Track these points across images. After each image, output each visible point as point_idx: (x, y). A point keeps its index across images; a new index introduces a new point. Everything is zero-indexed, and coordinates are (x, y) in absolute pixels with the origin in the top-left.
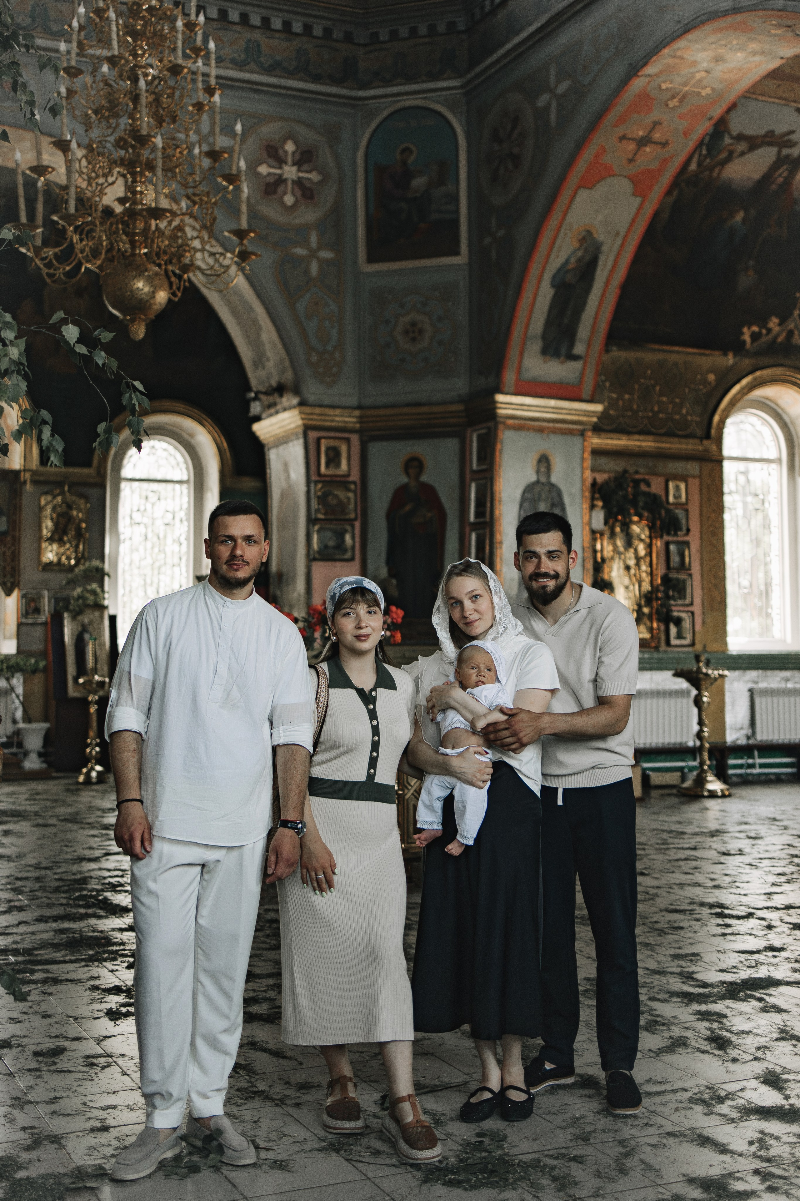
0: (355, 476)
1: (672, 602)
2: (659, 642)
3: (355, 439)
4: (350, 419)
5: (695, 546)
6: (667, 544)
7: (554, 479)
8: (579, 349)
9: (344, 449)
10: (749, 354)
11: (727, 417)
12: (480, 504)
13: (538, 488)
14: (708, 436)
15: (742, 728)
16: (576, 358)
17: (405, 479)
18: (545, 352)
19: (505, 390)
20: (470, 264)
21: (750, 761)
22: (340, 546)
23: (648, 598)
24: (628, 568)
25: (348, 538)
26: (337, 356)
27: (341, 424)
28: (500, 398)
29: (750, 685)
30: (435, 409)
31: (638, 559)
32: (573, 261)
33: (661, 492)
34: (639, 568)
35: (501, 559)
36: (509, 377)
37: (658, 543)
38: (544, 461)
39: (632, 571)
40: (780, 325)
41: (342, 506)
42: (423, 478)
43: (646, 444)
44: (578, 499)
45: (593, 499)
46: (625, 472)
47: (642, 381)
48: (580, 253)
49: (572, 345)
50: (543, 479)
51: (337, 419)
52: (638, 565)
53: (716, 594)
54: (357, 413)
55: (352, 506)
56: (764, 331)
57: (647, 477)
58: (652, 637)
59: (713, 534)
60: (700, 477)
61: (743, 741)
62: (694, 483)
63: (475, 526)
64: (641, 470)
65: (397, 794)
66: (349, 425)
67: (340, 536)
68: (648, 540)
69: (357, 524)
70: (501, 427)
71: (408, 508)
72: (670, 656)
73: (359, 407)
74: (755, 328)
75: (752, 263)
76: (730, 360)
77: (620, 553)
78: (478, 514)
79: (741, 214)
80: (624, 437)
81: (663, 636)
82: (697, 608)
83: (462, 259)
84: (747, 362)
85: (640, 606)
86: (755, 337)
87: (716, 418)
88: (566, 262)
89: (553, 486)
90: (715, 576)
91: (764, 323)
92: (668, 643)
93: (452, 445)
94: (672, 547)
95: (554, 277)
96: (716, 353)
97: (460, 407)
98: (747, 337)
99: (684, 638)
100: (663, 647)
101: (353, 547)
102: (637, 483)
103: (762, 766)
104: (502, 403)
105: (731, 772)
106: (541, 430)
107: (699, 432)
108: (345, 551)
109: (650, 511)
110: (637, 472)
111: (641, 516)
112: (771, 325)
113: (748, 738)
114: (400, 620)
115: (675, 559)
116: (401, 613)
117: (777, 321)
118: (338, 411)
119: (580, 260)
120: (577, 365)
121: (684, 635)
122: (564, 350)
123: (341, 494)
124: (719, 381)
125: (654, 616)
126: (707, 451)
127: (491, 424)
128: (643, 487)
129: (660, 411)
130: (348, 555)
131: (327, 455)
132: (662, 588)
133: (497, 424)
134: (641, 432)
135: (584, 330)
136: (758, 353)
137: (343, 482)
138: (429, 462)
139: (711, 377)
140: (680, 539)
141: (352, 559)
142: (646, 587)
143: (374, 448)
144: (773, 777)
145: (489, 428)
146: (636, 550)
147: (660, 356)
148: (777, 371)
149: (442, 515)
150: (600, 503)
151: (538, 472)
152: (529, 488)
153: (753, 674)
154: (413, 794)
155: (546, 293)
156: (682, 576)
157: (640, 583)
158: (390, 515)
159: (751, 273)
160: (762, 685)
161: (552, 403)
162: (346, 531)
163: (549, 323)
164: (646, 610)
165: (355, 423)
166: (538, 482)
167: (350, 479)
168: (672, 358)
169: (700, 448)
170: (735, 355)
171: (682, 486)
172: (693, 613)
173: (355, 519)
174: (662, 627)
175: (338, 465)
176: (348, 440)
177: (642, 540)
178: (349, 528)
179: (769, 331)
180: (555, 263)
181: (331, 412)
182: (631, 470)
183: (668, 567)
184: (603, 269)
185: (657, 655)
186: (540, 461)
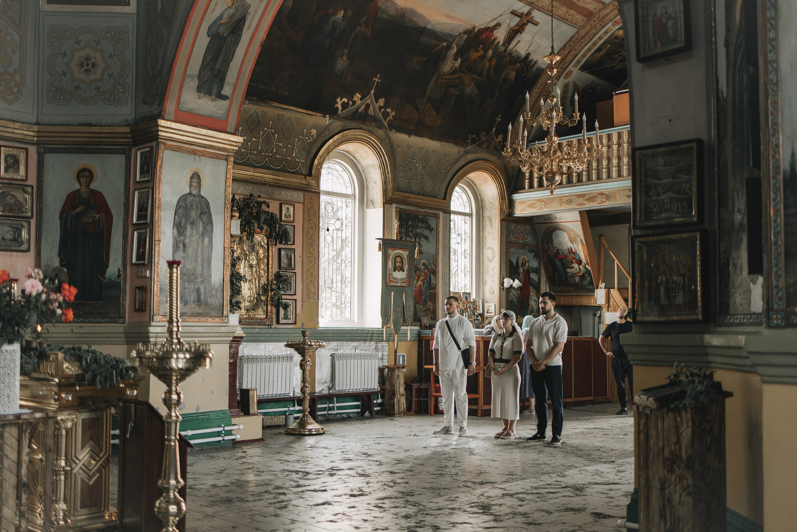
0: (32, 180)
1: (282, 292)
2: (272, 321)
3: (33, 150)
4: (30, 133)
5: (298, 253)
6: (280, 250)
7: (203, 193)
8: (227, 91)
9: (22, 157)
10: (339, 118)
11: (323, 162)
12: (142, 209)
13: (190, 199)
14: (310, 174)
15: (325, 382)
16: (224, 98)
17: (77, 186)
18: (199, 89)
19: (166, 116)
20: (138, 13)
21: (331, 405)
22: (17, 239)
23: (265, 289)
24: (251, 266)
25: (24, 233)
26: (18, 78)
27: (21, 137)
28: (161, 122)
29: (332, 352)
30: (105, 130)
31: (259, 260)
32: (226, 16)
33: (277, 213)
34: (259, 267)
35: (159, 254)
36: (170, 106)
37: (274, 250)
38: (196, 178)
39: (254, 269)
40: (361, 99)
41: (19, 206)
42: (92, 186)
43: (268, 176)
44: (222, 210)
45: (232, 211)
46: (251, 195)
47: (266, 129)
48: (232, 11)
49: (221, 87)
50: (195, 192)
51: (16, 131)
52: (258, 264)
53: (311, 287)
54: (36, 128)
55: (28, 206)
56: (351, 102)
57: (267, 201)
58: (267, 317)
59: (311, 245)
60: (303, 203)
61: (326, 392)
62: (299, 207)
63: (137, 226)
64: (263, 195)
65: (64, 470)
66: (27, 138)
67: (18, 231)
68: (266, 246)
69: (33, 222)
70: (162, 147)
71: (79, 210)
72: (279, 331)
73: (37, 124)
74: (345, 100)
75: (346, 51)
76: (327, 121)
77: (246, 255)
78: (139, 217)
79: (342, 13)
80: (252, 169)
81: (274, 317)
82: (298, 297)
83: (132, 8)
84: (338, 124)
85: (259, 294)
86: (345, 106)
87: (316, 162)
88: (221, 16)
89: (203, 197)
90: (312, 274)
91: (351, 98)
92: (278, 322)
93: (118, 160)
94: (283, 253)
95: (210, 28)
96: (318, 114)
97: (128, 130)
98: (339, 106)
99: (290, 319)
100: (274, 325)
101: (29, 240)
102: (260, 204)
103: (339, 408)
104: (163, 127)
105: (319, 413)
106: (194, 153)
107: (304, 171)
108: (22, 243)
109: (269, 225)
110: (259, 196)
111: (262, 229)
112: (355, 99)
113: (330, 389)
114: (72, 298)
115: (284, 261)
116: (74, 291)
117: (359, 96)
118: (17, 125)
119: (231, 17)
120: (225, 104)
121: (289, 317)
122: (215, 90)
123: (19, 195)
124: (319, 135)
125: (269, 302)
126: (309, 185)
127: (154, 144)
128: (264, 207)
129: (276, 153)
130: (24, 247)
131: (6, 161)
132: (275, 282)
133: (158, 143)
134: (263, 167)
135: (231, 76)
136: (346, 118)
137: (21, 186)
138: (98, 172)
139: (314, 132)
140: (289, 247)
141: (28, 250)
142: (263, 281)
143: (50, 159)
144: (345, 415)
145: (152, 148)
146: (257, 254)
147: (280, 112)
148: (357, 132)
149: (109, 217)
150: (237, 215)
151: (191, 186)
152: (183, 199)
153: (334, 344)
154: (81, 468)
155: (203, 41)
156: (289, 274)
157: (260, 278)
158: (63, 215)
159: (345, 58)
160: (340, 352)
161: (204, 131)
162: (23, 226)
163: (203, 67)
164: (263, 298)
165: (34, 136)
166: (190, 194)
167: (27, 183)
168: (287, 114)
169: (305, 182)
170: (330, 118)
171: (291, 209)
172: (295, 300)
173: (32, 217)
174: (274, 310)
175: (17, 170)
176: (27, 150)
177: (262, 246)
178: (25, 224)
179: (354, 103)
180: (211, 17)
181: (11, 125)
182: (256, 195)
183: (280, 267)
184: (249, 28)
185: (270, 331)
186: (192, 177)
